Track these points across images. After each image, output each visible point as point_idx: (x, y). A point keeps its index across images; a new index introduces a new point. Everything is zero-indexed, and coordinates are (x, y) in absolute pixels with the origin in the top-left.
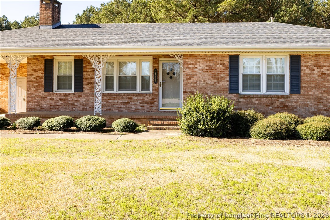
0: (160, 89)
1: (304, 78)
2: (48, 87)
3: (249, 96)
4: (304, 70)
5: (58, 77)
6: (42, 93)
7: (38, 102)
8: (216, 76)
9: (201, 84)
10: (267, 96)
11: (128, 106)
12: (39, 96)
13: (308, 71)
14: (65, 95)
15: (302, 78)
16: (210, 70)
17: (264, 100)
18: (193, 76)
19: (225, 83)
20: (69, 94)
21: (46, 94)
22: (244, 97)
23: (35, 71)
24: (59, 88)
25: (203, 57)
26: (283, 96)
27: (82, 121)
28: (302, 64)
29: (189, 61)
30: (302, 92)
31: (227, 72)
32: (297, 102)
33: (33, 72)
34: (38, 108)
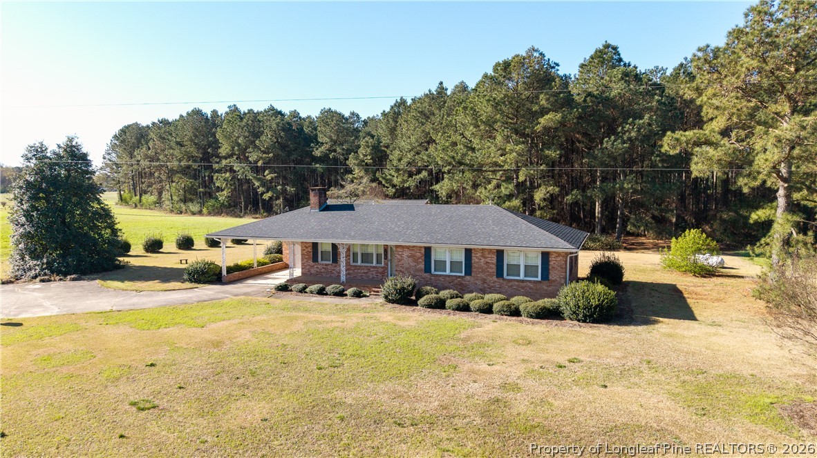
0: (389, 263)
1: (474, 265)
2: (315, 259)
3: (437, 275)
4: (474, 259)
5: (322, 252)
6: (311, 262)
7: (309, 269)
8: (416, 261)
9: (406, 265)
10: (449, 276)
11: (368, 274)
12: (309, 265)
13: (477, 260)
14: (326, 265)
15: (473, 265)
16: (411, 256)
17: (447, 278)
18: (401, 260)
19: (422, 266)
20: (329, 264)
21: (313, 264)
22: (435, 275)
23: (306, 247)
24: (322, 260)
25: (408, 247)
26: (459, 277)
27: (329, 289)
28: (473, 255)
29: (399, 249)
30: (473, 274)
31: (423, 258)
32: (469, 281)
33: (305, 248)
34: (309, 273)
